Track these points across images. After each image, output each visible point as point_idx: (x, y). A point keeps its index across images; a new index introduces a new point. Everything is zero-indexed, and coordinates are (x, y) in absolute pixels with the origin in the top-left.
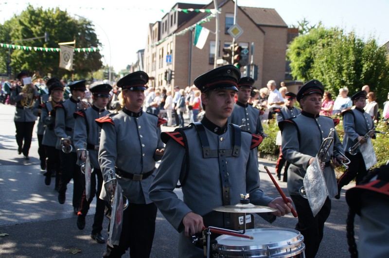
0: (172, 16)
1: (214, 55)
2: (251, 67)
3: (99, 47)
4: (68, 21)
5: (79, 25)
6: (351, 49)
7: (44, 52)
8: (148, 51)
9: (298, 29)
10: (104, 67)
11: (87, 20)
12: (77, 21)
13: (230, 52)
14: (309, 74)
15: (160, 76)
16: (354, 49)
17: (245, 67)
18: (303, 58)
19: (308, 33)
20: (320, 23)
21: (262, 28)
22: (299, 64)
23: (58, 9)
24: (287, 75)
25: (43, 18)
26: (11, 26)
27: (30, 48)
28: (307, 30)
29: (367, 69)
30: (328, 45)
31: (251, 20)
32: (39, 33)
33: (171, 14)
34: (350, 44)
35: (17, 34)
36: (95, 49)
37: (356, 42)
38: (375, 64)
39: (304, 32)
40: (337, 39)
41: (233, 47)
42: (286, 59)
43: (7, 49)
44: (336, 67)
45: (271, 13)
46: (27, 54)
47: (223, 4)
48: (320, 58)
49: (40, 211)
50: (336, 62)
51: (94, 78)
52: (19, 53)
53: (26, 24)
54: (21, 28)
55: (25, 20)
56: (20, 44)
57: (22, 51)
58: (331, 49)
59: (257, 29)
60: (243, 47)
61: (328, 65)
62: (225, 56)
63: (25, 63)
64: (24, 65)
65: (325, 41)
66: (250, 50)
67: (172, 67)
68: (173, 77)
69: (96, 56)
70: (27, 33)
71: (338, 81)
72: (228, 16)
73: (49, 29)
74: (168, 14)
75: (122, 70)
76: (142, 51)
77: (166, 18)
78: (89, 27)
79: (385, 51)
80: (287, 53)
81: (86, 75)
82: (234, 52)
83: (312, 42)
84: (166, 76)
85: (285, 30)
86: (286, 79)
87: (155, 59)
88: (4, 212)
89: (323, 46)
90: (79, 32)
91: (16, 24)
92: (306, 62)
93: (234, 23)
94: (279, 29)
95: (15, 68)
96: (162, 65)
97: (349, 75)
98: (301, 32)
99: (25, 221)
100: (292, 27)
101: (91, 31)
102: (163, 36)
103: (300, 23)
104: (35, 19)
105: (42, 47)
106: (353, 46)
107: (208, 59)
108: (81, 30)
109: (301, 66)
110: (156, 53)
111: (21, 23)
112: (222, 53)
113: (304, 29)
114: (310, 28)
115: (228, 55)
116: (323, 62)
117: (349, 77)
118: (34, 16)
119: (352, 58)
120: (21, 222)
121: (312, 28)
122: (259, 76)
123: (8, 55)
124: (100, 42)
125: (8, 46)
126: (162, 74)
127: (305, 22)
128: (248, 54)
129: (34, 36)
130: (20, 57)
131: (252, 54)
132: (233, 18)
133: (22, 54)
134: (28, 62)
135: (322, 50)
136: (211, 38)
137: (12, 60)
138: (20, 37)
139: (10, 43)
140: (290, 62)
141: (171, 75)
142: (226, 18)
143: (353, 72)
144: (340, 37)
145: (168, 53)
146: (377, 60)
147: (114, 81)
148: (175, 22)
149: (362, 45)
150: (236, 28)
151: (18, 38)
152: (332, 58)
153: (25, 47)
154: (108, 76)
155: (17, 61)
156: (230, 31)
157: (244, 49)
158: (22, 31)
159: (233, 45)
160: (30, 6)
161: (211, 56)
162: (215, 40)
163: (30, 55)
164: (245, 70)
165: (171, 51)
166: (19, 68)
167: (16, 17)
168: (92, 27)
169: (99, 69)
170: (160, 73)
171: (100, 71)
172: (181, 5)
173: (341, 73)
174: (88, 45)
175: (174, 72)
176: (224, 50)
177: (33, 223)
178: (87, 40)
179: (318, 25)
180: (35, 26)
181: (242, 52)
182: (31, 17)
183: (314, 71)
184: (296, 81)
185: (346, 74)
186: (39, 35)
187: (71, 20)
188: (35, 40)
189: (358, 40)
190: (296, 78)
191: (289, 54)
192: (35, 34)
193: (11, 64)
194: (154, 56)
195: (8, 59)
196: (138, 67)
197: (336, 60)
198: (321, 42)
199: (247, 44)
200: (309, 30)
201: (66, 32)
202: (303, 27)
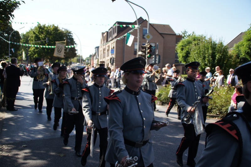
0: (114, 29)
1: (137, 49)
2: (157, 56)
3: (75, 45)
4: (59, 31)
5: (64, 34)
6: (210, 47)
7: (46, 48)
8: (101, 47)
9: (182, 36)
10: (77, 56)
11: (69, 31)
12: (63, 32)
13: (145, 48)
14: (188, 60)
15: (108, 61)
16: (211, 47)
17: (153, 56)
18: (184, 51)
19: (187, 38)
20: (193, 33)
21: (162, 35)
22: (183, 55)
23: (53, 25)
24: (176, 60)
25: (46, 30)
26: (29, 35)
27: (39, 46)
28: (187, 37)
29: (218, 58)
30: (198, 44)
31: (157, 31)
32: (43, 38)
33: (113, 27)
34: (209, 44)
35: (32, 39)
36: (73, 46)
37: (212, 43)
38: (222, 55)
39: (185, 37)
40: (203, 41)
41: (147, 45)
42: (176, 52)
43: (27, 47)
44: (202, 56)
45: (167, 27)
46: (37, 49)
47: (141, 22)
48: (194, 51)
49: (43, 133)
50: (202, 53)
51: (72, 62)
52: (33, 49)
53: (37, 33)
54: (34, 35)
55: (36, 31)
56: (33, 44)
57: (34, 48)
58: (199, 47)
59: (160, 36)
60: (152, 45)
61: (198, 55)
62: (142, 50)
63: (36, 54)
64: (35, 55)
65: (196, 42)
66: (156, 47)
67: (114, 56)
68: (114, 61)
69: (73, 50)
70: (37, 38)
71: (203, 64)
72: (144, 28)
73: (49, 36)
74: (112, 27)
75: (87, 58)
76: (98, 48)
77: (111, 30)
78: (70, 35)
79: (228, 48)
80: (176, 49)
81: (67, 60)
82: (148, 48)
83: (189, 43)
84: (111, 61)
85: (175, 36)
86: (176, 63)
87: (105, 52)
88: (24, 134)
89: (195, 45)
90: (65, 37)
91: (32, 34)
92: (186, 53)
93: (148, 32)
94: (172, 36)
95: (31, 57)
96: (109, 55)
97: (209, 61)
98: (183, 37)
99: (36, 139)
100: (178, 35)
101: (70, 37)
102: (109, 39)
103: (183, 32)
104: (41, 31)
105: (45, 45)
106: (211, 45)
107: (133, 52)
108: (65, 36)
109: (184, 55)
110: (105, 48)
111: (34, 33)
112: (141, 48)
113: (185, 36)
114: (188, 35)
115: (144, 50)
116: (195, 54)
117: (209, 62)
118: (41, 29)
119: (210, 51)
120: (34, 139)
121: (189, 35)
122: (161, 61)
123: (27, 50)
124: (75, 42)
125: (27, 45)
126: (108, 60)
127: (185, 32)
128: (155, 49)
129: (41, 40)
130: (33, 51)
131: (157, 49)
132: (147, 30)
133: (34, 50)
134: (37, 54)
135: (194, 47)
136: (135, 40)
137: (29, 53)
138: (34, 40)
139: (28, 44)
140: (177, 53)
141: (114, 60)
142: (143, 29)
143: (211, 59)
144: (204, 41)
145: (112, 48)
146: (223, 53)
147: (83, 64)
148: (116, 32)
149: (216, 45)
150: (148, 35)
151: (33, 41)
152: (200, 51)
153: (36, 46)
154: (80, 61)
155: (32, 53)
156: (145, 37)
157: (153, 46)
158: (35, 38)
159: (147, 44)
160: (39, 24)
161: (135, 50)
162: (137, 42)
163: (38, 50)
164: (153, 58)
165: (114, 47)
166: (33, 57)
167: (32, 30)
168: (72, 35)
169: (75, 57)
170: (108, 59)
171: (75, 58)
172: (119, 23)
173: (205, 60)
174: (69, 45)
175: (115, 58)
176: (142, 47)
177: (39, 140)
178: (69, 42)
179: (192, 33)
180: (42, 34)
181: (152, 48)
182: (39, 30)
183: (190, 58)
184: (181, 64)
185: (207, 60)
186: (43, 39)
187: (60, 31)
188: (41, 42)
189: (213, 42)
190: (181, 62)
191: (177, 49)
192: (41, 39)
193: (28, 55)
194: (104, 50)
195: (27, 52)
196: (96, 56)
197: (202, 52)
198: (194, 43)
199: (154, 44)
200: (188, 36)
201: (57, 37)
202: (184, 35)
